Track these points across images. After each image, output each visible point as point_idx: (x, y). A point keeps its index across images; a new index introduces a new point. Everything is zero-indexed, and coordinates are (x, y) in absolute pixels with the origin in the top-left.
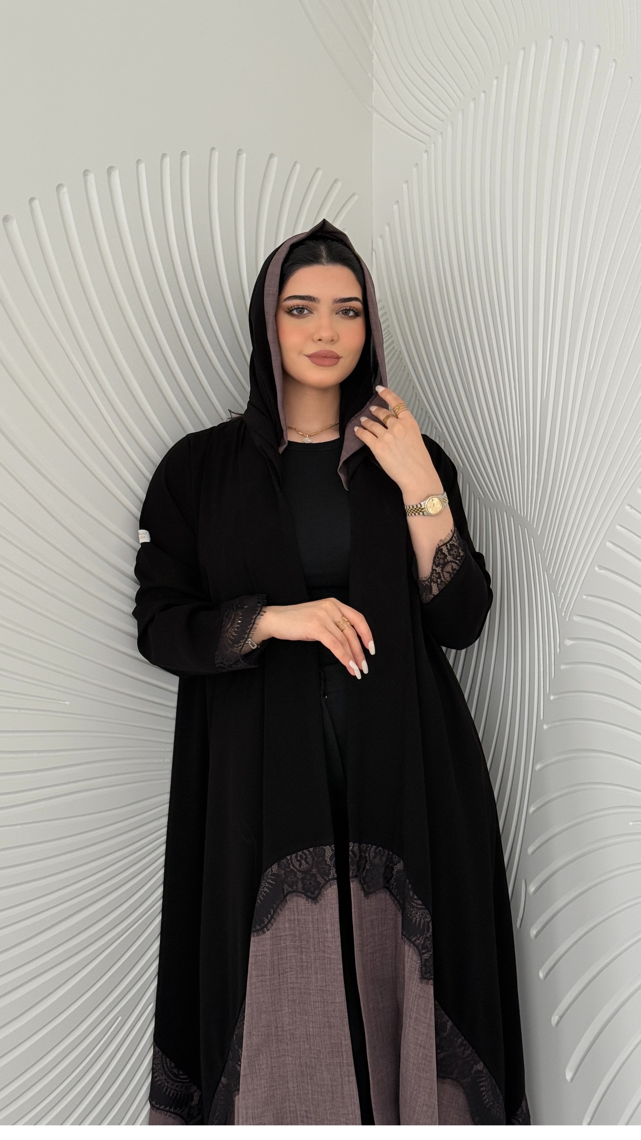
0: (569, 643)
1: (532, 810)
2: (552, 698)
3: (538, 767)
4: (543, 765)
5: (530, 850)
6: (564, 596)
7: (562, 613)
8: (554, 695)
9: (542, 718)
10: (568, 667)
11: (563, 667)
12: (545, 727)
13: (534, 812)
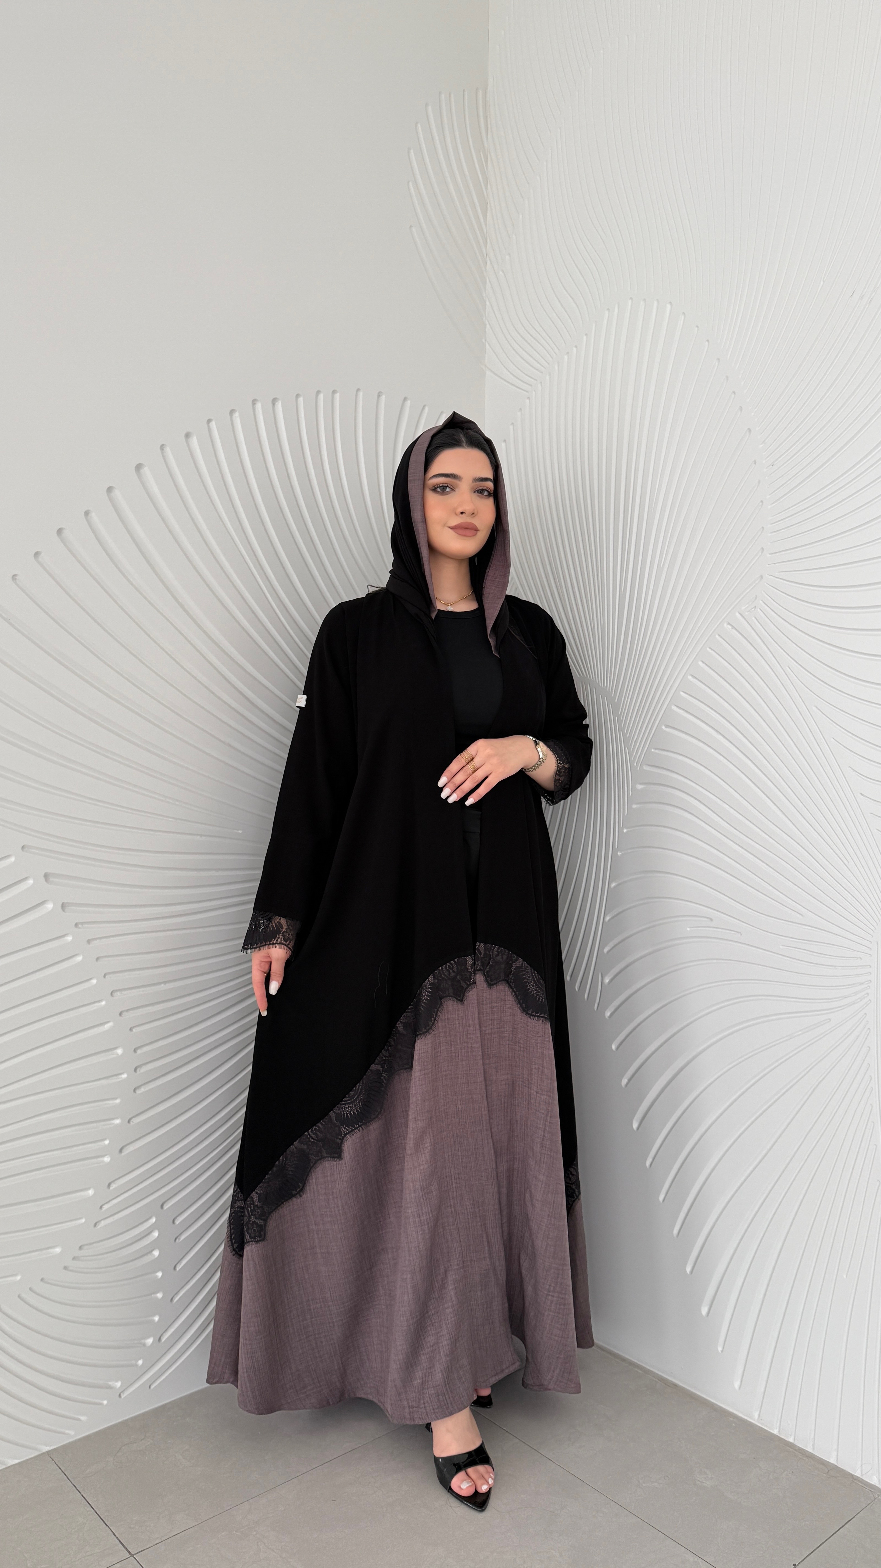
0: (639, 787)
1: (608, 918)
2: (625, 831)
3: (613, 885)
4: (617, 884)
5: (606, 950)
6: (636, 750)
7: (634, 763)
8: (627, 828)
9: (616, 847)
10: (638, 806)
11: (634, 806)
12: (619, 854)
13: (609, 920)
